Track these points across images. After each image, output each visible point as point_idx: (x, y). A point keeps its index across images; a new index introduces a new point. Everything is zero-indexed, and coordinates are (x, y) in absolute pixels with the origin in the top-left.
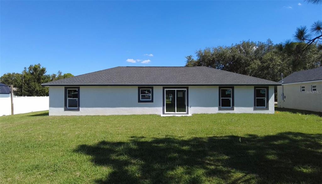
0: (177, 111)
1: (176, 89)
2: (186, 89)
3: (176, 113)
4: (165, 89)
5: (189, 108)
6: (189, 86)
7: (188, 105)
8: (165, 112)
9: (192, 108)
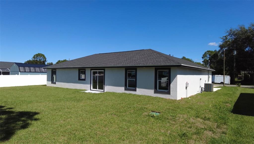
0: (99, 89)
1: (98, 71)
2: (103, 71)
3: (98, 90)
4: (92, 71)
5: (105, 86)
6: (105, 68)
7: (104, 85)
8: (92, 89)
9: (107, 86)
